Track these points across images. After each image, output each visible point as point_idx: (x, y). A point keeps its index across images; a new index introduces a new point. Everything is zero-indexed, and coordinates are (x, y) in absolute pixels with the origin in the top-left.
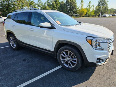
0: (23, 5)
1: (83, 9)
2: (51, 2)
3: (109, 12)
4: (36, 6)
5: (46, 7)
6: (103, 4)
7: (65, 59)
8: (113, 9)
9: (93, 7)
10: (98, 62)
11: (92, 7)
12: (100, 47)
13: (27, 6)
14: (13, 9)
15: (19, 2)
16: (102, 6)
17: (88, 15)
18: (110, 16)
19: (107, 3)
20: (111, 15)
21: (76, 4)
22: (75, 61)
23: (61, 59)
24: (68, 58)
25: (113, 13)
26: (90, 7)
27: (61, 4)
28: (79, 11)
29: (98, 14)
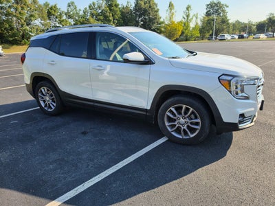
0: (31, 16)
1: (173, 23)
2: (99, 8)
3: (231, 30)
4: (64, 17)
5: (88, 20)
6: (217, 11)
7: (176, 123)
8: (239, 22)
9: (197, 18)
10: (241, 122)
11: (194, 18)
12: (243, 94)
13: (43, 18)
14: (7, 26)
15: (20, 9)
16: (215, 16)
17: (186, 36)
18: (233, 38)
19: (226, 8)
20: (236, 37)
21: (157, 11)
22: (197, 124)
23: (167, 124)
24: (182, 121)
25: (240, 32)
26: (189, 18)
27: (122, 13)
28: (165, 28)
29: (207, 35)
